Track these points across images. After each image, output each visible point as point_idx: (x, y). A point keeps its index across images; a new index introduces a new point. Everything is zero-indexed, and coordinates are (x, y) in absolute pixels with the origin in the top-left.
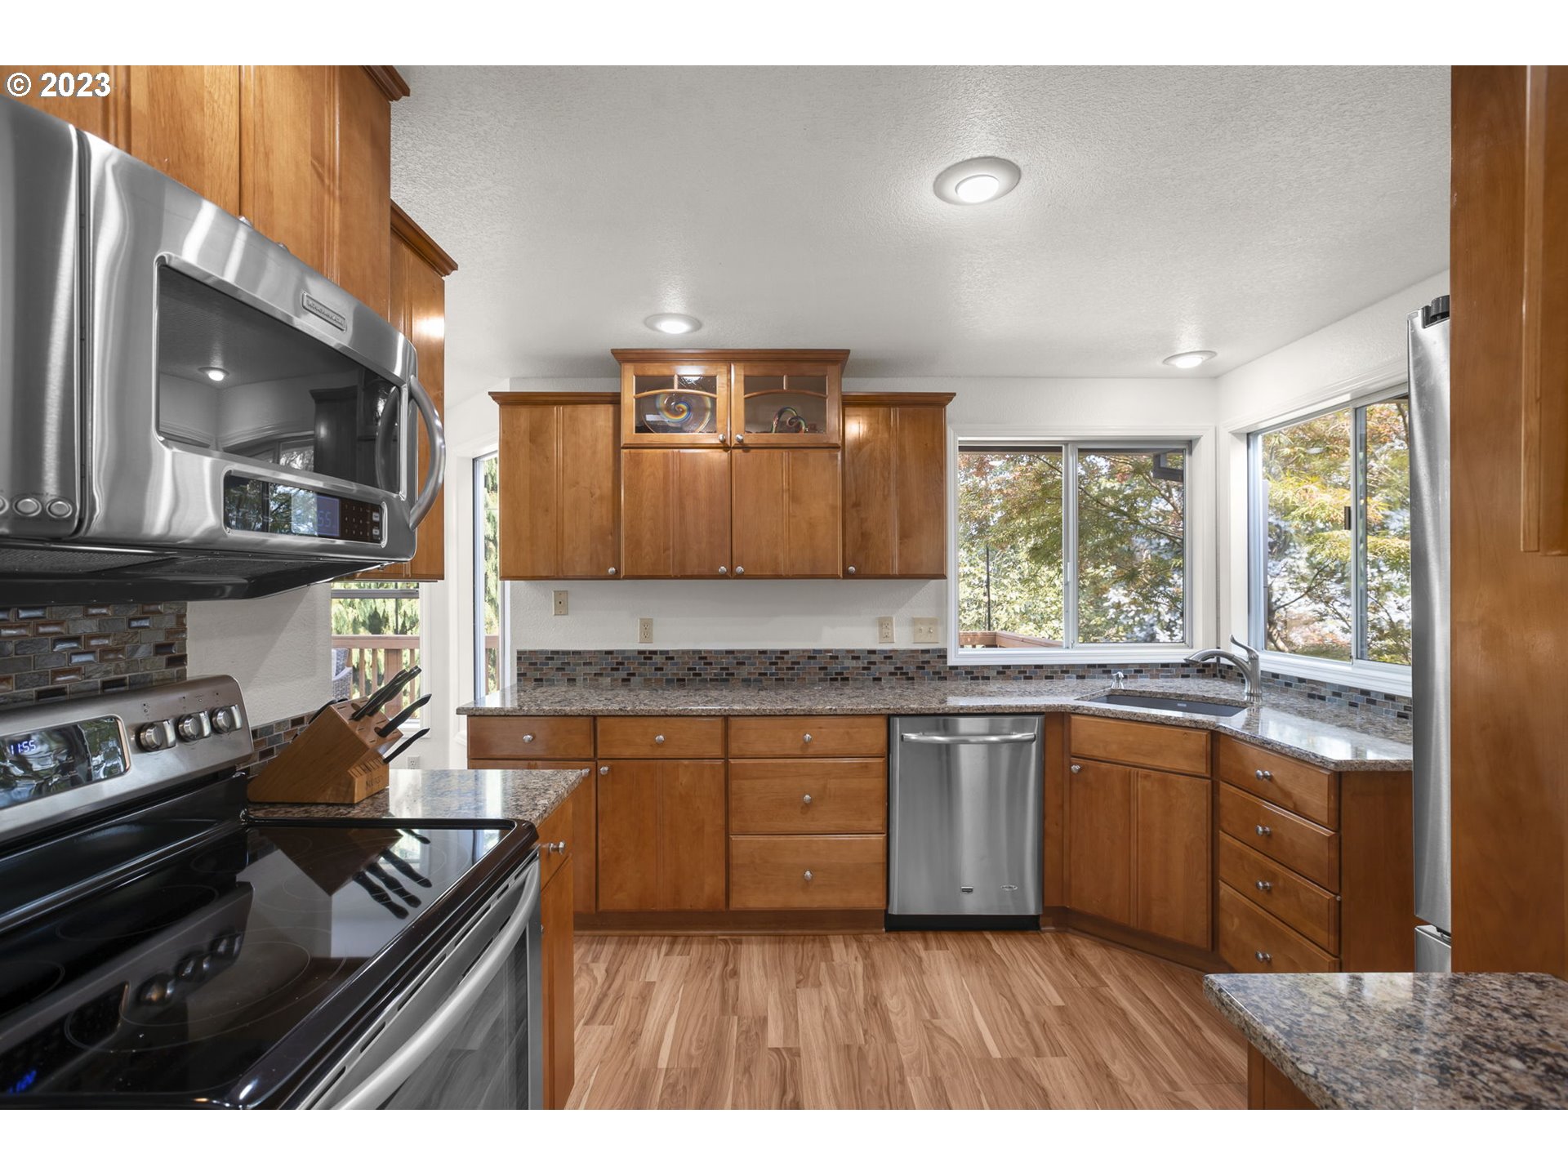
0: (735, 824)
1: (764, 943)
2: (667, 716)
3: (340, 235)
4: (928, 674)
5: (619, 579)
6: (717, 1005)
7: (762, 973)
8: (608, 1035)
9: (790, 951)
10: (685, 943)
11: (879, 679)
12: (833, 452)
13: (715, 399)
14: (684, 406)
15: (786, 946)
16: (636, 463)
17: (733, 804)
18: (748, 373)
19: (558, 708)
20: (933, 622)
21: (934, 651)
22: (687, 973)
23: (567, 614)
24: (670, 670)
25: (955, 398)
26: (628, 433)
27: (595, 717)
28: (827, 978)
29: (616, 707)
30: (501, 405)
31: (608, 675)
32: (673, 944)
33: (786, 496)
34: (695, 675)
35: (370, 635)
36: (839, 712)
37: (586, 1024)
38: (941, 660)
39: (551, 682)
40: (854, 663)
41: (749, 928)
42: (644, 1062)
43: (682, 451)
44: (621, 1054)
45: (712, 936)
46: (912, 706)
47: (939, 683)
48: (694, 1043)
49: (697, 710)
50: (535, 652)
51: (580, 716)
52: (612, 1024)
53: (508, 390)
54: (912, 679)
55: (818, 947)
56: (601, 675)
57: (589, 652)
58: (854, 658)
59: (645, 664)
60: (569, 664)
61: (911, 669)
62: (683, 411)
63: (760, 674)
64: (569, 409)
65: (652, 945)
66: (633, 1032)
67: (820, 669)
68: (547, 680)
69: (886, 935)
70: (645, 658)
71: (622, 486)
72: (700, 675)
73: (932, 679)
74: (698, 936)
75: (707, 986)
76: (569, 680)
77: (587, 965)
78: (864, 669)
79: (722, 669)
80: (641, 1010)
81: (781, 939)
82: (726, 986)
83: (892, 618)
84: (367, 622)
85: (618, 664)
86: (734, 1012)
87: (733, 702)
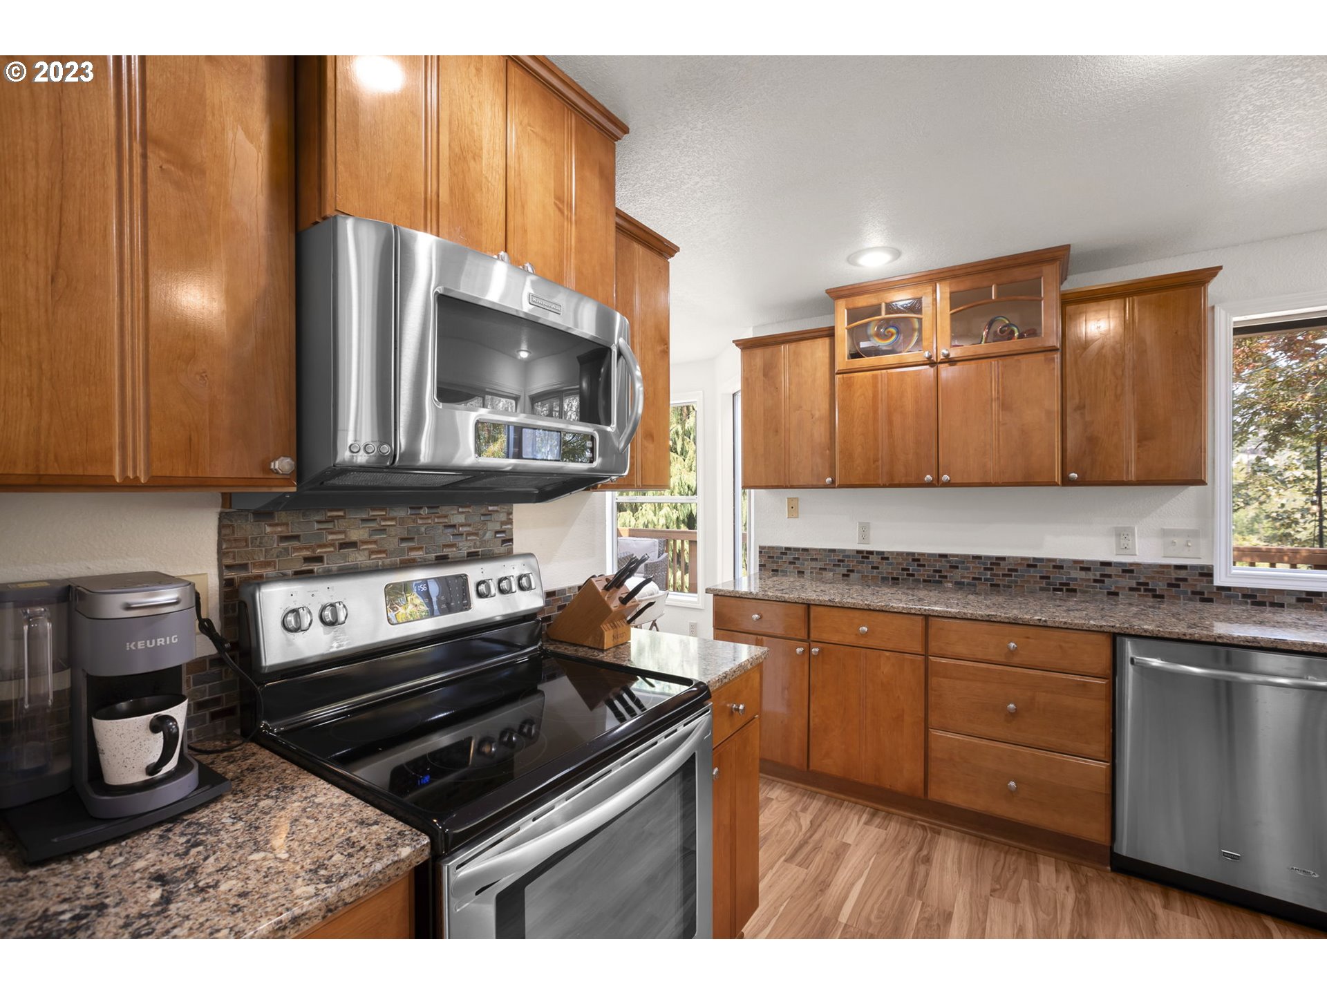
0: (933, 719)
1: (963, 840)
2: (870, 610)
3: (575, 247)
4: (1185, 593)
5: (834, 488)
6: (904, 885)
7: (955, 868)
8: (802, 877)
9: (990, 858)
10: (885, 818)
11: (1116, 594)
12: (1049, 355)
13: (921, 319)
14: (893, 330)
15: (987, 850)
16: (848, 385)
17: (932, 699)
18: (954, 289)
19: (779, 595)
20: (1194, 534)
21: (1194, 567)
22: (881, 846)
23: (797, 517)
24: (885, 569)
25: (1220, 273)
26: (842, 360)
27: (809, 605)
28: (1027, 898)
29: (826, 598)
30: (742, 349)
31: (831, 570)
32: (873, 815)
33: (995, 405)
34: (908, 575)
35: (687, 530)
36: (1049, 624)
37: (786, 861)
38: (1205, 579)
39: (785, 573)
40: (1083, 574)
41: (949, 822)
42: (827, 911)
43: (889, 371)
44: (809, 897)
45: (912, 819)
46: (1145, 627)
47: (1199, 605)
48: (875, 912)
49: (898, 608)
50: (773, 548)
51: (796, 603)
52: (807, 868)
53: (751, 337)
54: (1162, 597)
55: (1022, 862)
56: (825, 569)
57: (816, 550)
58: (1082, 569)
59: (863, 562)
60: (798, 559)
61: (1161, 587)
62: (892, 335)
63: (974, 579)
64: (793, 345)
65: (853, 812)
66: (823, 882)
67: (1042, 577)
68: (782, 571)
69: (1111, 875)
70: (863, 557)
71: (837, 409)
72: (913, 575)
73: (1190, 600)
74: (899, 815)
75: (897, 863)
76: (799, 572)
77: (796, 812)
78: (1095, 581)
79: (935, 571)
80: (833, 865)
81: (982, 842)
82: (916, 869)
83: (1133, 529)
84: (686, 520)
85: (839, 561)
86: (920, 897)
87: (935, 603)
